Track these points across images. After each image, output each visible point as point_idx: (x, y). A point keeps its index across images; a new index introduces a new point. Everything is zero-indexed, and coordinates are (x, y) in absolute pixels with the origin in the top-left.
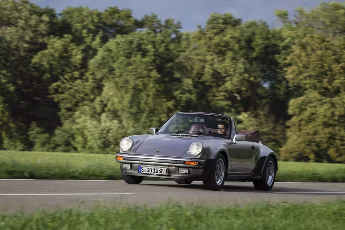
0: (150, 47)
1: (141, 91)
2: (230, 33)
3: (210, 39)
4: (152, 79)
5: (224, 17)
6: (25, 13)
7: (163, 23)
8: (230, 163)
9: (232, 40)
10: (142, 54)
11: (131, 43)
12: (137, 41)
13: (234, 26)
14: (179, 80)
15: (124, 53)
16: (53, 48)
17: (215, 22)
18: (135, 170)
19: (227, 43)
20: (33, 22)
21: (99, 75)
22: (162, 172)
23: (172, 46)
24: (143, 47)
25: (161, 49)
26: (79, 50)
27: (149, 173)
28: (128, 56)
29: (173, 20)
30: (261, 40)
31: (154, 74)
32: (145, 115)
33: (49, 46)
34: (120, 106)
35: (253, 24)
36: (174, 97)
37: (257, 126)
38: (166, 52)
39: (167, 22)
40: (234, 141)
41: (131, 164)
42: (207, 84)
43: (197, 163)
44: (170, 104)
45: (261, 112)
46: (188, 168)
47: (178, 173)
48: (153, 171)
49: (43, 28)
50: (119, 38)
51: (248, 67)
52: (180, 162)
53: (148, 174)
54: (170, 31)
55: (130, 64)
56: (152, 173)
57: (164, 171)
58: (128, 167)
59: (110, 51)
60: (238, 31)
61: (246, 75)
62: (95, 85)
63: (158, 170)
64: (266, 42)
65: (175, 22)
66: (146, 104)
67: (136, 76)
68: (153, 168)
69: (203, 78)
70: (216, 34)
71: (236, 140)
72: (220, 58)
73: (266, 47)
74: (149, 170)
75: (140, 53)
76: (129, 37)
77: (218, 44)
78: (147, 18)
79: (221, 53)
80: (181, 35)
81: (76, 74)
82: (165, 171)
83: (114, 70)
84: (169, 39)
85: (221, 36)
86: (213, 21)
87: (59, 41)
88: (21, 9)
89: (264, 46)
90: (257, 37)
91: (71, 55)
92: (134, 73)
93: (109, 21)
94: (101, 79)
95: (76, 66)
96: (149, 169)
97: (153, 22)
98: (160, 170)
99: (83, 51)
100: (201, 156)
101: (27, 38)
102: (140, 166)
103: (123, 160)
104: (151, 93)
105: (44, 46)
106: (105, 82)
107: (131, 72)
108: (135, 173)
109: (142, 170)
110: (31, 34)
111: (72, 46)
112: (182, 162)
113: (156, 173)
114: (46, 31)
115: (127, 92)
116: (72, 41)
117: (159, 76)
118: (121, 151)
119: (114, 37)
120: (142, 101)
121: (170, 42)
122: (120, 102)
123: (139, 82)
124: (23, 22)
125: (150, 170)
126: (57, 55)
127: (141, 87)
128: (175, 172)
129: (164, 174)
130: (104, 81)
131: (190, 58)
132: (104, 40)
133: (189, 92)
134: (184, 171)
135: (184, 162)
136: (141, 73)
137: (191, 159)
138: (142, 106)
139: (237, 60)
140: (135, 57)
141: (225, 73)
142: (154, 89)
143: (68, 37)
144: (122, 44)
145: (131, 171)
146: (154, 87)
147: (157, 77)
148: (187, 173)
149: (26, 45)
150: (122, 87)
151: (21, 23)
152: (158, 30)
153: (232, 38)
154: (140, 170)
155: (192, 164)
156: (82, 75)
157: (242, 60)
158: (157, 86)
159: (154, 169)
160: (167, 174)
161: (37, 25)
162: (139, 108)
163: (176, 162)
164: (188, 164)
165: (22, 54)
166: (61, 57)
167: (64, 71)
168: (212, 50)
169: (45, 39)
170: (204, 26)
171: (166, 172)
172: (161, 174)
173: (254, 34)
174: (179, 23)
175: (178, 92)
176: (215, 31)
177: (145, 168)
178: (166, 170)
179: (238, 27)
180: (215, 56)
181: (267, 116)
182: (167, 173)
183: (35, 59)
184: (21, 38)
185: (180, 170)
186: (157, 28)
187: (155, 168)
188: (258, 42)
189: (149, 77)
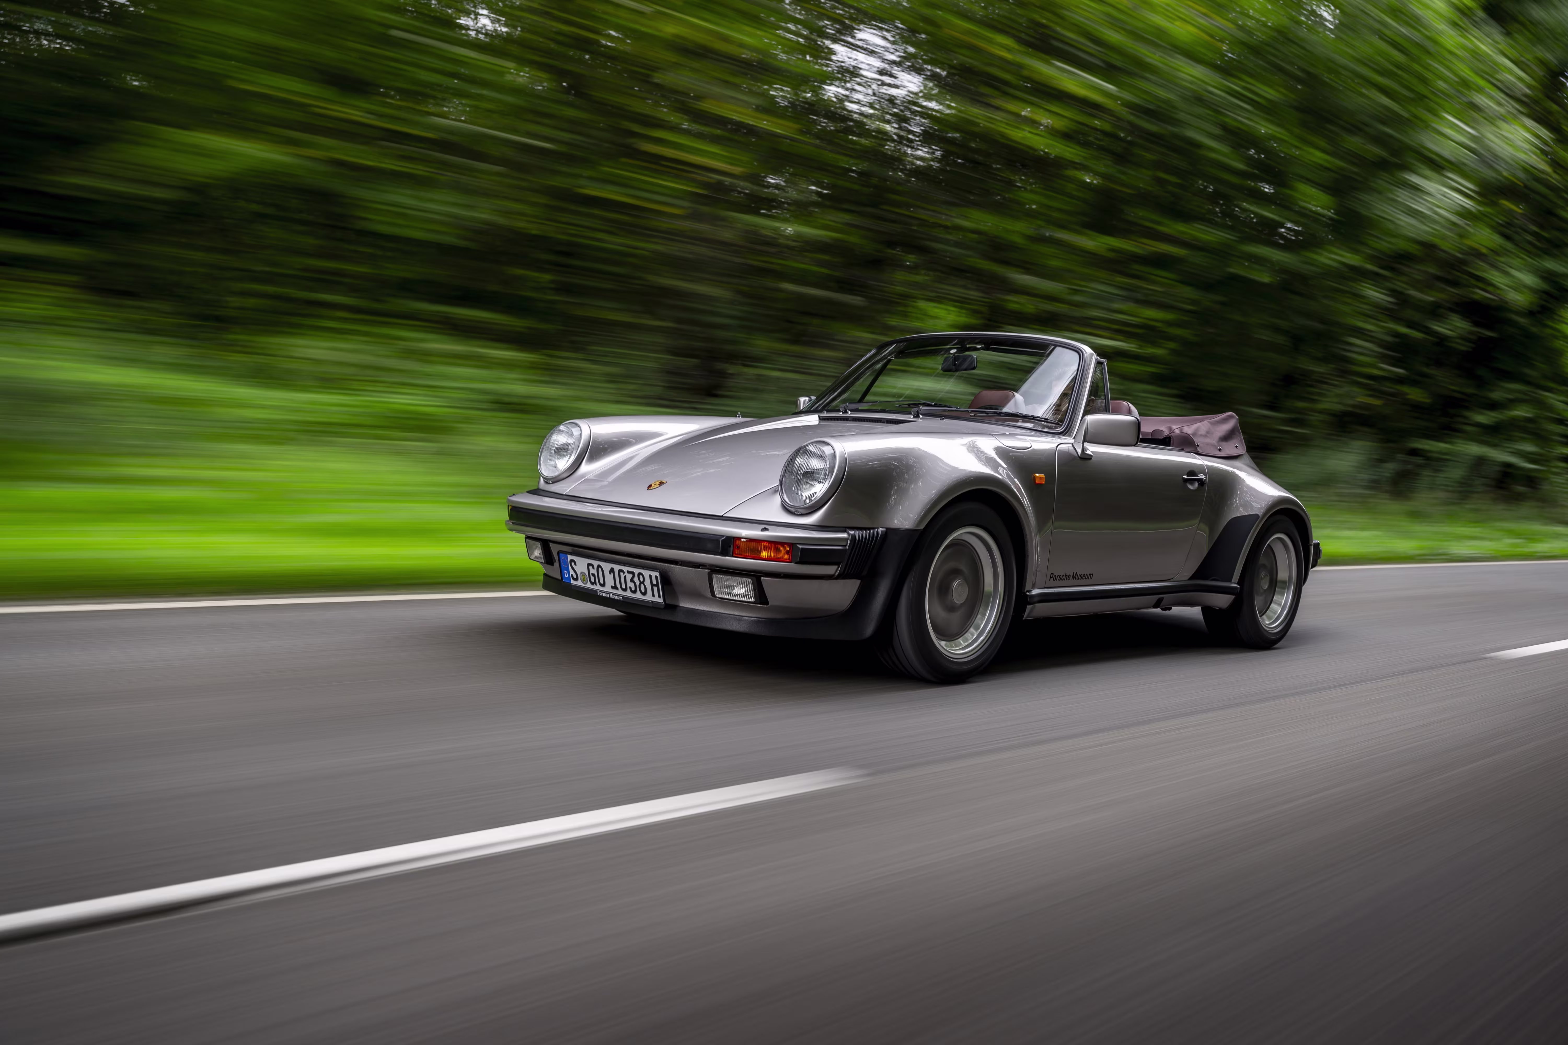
18: (557, 569)
22: (642, 586)
27: (598, 588)
40: (1079, 443)
41: (544, 542)
43: (796, 551)
46: (752, 574)
47: (710, 595)
48: (609, 579)
53: (594, 595)
56: (607, 589)
57: (647, 583)
58: (537, 552)
63: (625, 577)
68: (607, 567)
71: (1085, 441)
74: (593, 575)
82: (652, 585)
96: (594, 572)
98: (632, 580)
100: (833, 512)
102: (566, 557)
109: (572, 572)
112: (720, 546)
113: (620, 592)
125: (600, 576)
128: (694, 592)
129: (649, 597)
134: (738, 589)
135: (727, 546)
145: (553, 574)
148: (752, 598)
154: (565, 574)
155: (769, 553)
159: (612, 571)
160: (661, 601)
171: (655, 589)
172: (639, 596)
177: (581, 565)
178: (654, 582)
182: (659, 596)
185: (716, 585)
187: (617, 569)
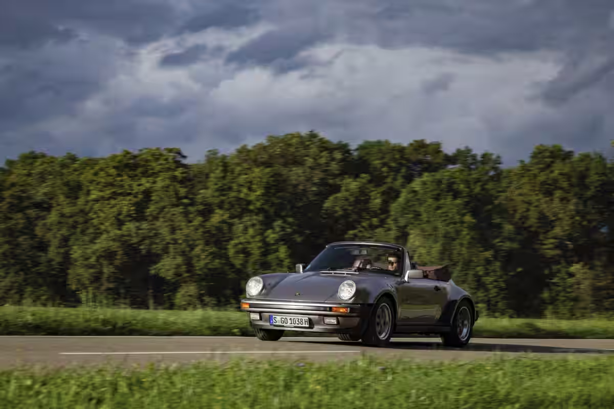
0: (462, 186)
1: (454, 239)
2: (558, 168)
3: (535, 176)
4: (465, 225)
5: (551, 149)
6: (314, 150)
7: (479, 158)
8: (399, 310)
9: (560, 177)
10: (453, 195)
11: (439, 182)
12: (448, 180)
13: (564, 159)
14: (499, 226)
15: (433, 195)
16: (347, 190)
17: (540, 156)
18: (266, 321)
19: (555, 181)
20: (323, 161)
21: (402, 222)
22: (301, 322)
23: (490, 186)
24: (455, 186)
25: (477, 189)
26: (378, 193)
27: (284, 324)
28: (437, 198)
29: (491, 154)
30: (597, 176)
31: (468, 218)
32: (459, 268)
33: (343, 188)
34: (428, 258)
35: (586, 157)
36: (492, 247)
37: (594, 279)
38: (483, 192)
39: (484, 156)
40: (406, 279)
41: (260, 313)
42: (533, 229)
43: (349, 309)
44: (488, 254)
45: (598, 263)
46: (336, 316)
47: (323, 323)
48: (289, 321)
49: (334, 166)
50: (426, 177)
51: (581, 207)
52: (325, 309)
53: (283, 326)
54: (487, 167)
55: (438, 208)
56: (288, 324)
57: (304, 321)
58: (257, 317)
59: (415, 192)
60: (568, 165)
61: (577, 218)
62: (399, 234)
63: (295, 321)
64: (603, 178)
65: (494, 157)
66: (460, 254)
67: (448, 222)
68: (288, 318)
69: (529, 223)
70: (542, 170)
71: (408, 277)
72: (548, 199)
73: (604, 184)
75: (451, 194)
76: (438, 176)
77: (545, 181)
78: (459, 151)
79: (549, 193)
80: (502, 172)
81: (375, 221)
83: (420, 215)
84: (486, 178)
85: (548, 172)
86: (539, 154)
87: (355, 183)
88: (308, 145)
89: (600, 183)
90: (592, 172)
91: (370, 199)
92: (443, 219)
93: (414, 158)
94: (406, 226)
95: (375, 212)
96: (283, 320)
97: (467, 157)
98: (298, 321)
99: (383, 193)
100: (355, 300)
101: (316, 180)
102: (272, 316)
103: (250, 307)
104: (465, 242)
105: (336, 189)
106: (411, 229)
107: (440, 217)
108: (266, 325)
109: (274, 321)
110: (321, 175)
111: (370, 187)
112: (328, 309)
113: (293, 325)
114: (338, 170)
115: (436, 242)
116: (370, 182)
117: (474, 221)
118: (248, 296)
119: (420, 175)
120: (455, 252)
121: (487, 181)
122: (429, 253)
123: (450, 229)
124: (311, 160)
125: (285, 321)
126: (352, 199)
127: (453, 235)
128: (318, 323)
129: (304, 325)
130: (409, 228)
131: (512, 200)
132: (409, 179)
133: (511, 239)
134: (333, 321)
135: (331, 309)
136: (452, 218)
137: (340, 304)
138: (455, 257)
139: (569, 201)
140: (445, 199)
141: (554, 216)
142: (468, 237)
143: (365, 177)
144: (428, 183)
145: (261, 323)
146: (468, 234)
147: (473, 222)
148: (336, 323)
149: (314, 189)
150: (430, 235)
151: (310, 161)
152: (473, 167)
153: (561, 174)
154: (272, 322)
155: (341, 310)
156: (382, 223)
157: (574, 200)
158: (472, 233)
160: (308, 326)
161: (327, 164)
162: (451, 260)
163: (318, 309)
164: (335, 311)
165: (312, 198)
166: (357, 201)
167: (361, 217)
168: (537, 189)
169: (338, 181)
170: (527, 160)
172: (300, 325)
173: (588, 169)
174: (499, 157)
175: (497, 240)
176: (541, 166)
177: (278, 318)
178: (307, 320)
179: (567, 161)
180: (541, 196)
181: (605, 266)
182: (307, 324)
183: (327, 204)
184: (309, 179)
185: (325, 320)
186: (472, 164)
187: (292, 318)
188: (593, 178)
189: (462, 222)
